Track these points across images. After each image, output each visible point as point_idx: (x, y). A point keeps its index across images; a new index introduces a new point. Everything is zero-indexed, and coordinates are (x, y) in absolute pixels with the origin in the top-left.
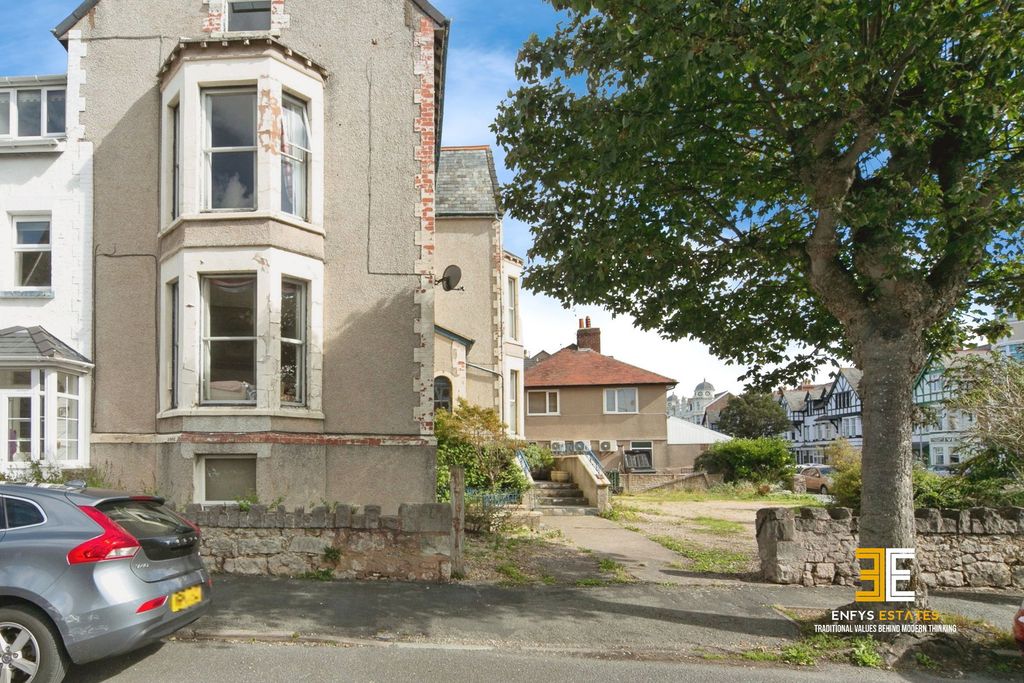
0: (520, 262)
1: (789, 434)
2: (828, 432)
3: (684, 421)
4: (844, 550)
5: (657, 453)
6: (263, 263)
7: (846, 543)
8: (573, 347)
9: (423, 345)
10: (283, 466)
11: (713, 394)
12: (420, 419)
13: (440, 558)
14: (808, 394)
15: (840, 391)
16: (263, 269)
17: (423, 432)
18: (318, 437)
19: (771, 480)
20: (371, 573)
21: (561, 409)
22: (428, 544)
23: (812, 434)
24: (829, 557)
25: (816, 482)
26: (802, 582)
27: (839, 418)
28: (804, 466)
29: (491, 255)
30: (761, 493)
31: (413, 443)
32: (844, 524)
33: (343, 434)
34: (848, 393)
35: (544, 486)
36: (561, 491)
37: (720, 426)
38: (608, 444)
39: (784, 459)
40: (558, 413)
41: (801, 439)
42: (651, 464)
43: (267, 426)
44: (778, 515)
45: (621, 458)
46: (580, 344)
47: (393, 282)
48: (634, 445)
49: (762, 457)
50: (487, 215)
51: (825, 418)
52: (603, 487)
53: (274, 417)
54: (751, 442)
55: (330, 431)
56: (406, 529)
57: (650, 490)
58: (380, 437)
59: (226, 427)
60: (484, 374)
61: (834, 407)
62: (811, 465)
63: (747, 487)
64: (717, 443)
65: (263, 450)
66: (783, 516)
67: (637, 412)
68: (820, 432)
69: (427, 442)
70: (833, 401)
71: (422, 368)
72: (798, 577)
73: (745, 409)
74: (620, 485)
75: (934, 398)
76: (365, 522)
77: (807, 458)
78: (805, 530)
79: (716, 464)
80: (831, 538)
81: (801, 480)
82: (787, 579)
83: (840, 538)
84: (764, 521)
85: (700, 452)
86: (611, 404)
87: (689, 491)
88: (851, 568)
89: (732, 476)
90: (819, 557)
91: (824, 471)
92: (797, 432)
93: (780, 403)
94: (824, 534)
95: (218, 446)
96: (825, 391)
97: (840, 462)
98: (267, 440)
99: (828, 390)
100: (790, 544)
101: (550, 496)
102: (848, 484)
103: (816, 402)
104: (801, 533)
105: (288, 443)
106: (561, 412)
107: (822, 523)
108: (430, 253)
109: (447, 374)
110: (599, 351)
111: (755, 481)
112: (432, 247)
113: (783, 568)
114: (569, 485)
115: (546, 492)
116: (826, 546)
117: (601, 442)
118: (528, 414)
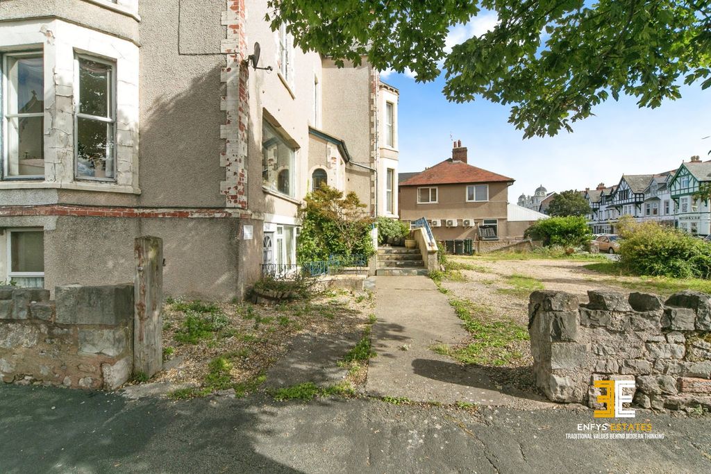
0: (396, 91)
1: (590, 215)
2: (615, 215)
3: (529, 210)
4: (651, 357)
5: (500, 227)
6: (49, 36)
7: (653, 346)
8: (450, 160)
9: (229, 122)
10: (74, 238)
11: (546, 193)
12: (226, 192)
13: (101, 358)
14: (602, 192)
15: (622, 189)
16: (48, 42)
17: (228, 205)
18: (127, 211)
19: (575, 245)
20: (22, 376)
21: (439, 199)
22: (86, 340)
23: (604, 216)
24: (627, 365)
25: (606, 245)
26: (586, 401)
27: (621, 206)
28: (598, 235)
29: (370, 83)
30: (568, 254)
31: (218, 215)
32: (652, 318)
33: (157, 208)
34: (627, 190)
35: (395, 251)
36: (407, 255)
37: (548, 212)
38: (468, 221)
39: (585, 230)
40: (437, 202)
41: (597, 219)
42: (496, 234)
43: (53, 198)
44: (555, 305)
45: (477, 231)
46: (455, 158)
47: (201, 62)
48: (486, 222)
49: (569, 229)
51: (612, 206)
52: (432, 253)
53: (61, 190)
54: (562, 219)
55: (145, 205)
56: (61, 321)
57: (492, 252)
58: (189, 210)
59: (17, 199)
60: (365, 170)
61: (618, 199)
62: (603, 234)
63: (559, 249)
64: (540, 220)
65: (49, 223)
66: (562, 305)
67: (488, 201)
68: (609, 215)
69: (230, 214)
70: (617, 196)
71: (228, 144)
72: (580, 394)
73: (564, 202)
74: (473, 248)
75: (682, 192)
76: (12, 311)
77: (600, 230)
78: (593, 326)
79: (539, 234)
80: (631, 338)
81: (596, 244)
82: (565, 396)
83: (645, 338)
84: (536, 310)
85: (529, 226)
86: (472, 195)
87: (519, 252)
88: (661, 383)
89: (548, 243)
90: (613, 365)
91: (612, 238)
92: (595, 215)
93: (585, 197)
94: (622, 333)
95: (8, 219)
96: (612, 190)
97: (625, 232)
98: (52, 213)
99: (615, 189)
100: (570, 345)
101: (397, 259)
102: (632, 249)
103: (607, 197)
104: (587, 330)
105: (83, 216)
106: (439, 201)
107: (619, 317)
108: (235, 32)
109: (323, 167)
110: (466, 162)
111: (564, 245)
112: (236, 27)
113: (559, 380)
114: (413, 251)
115: (394, 256)
116: (623, 350)
117: (464, 220)
118: (418, 203)
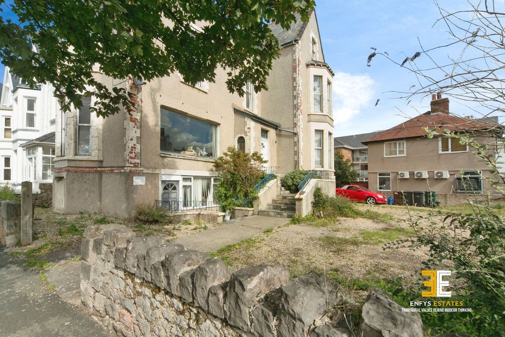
10: (73, 182)
12: (126, 158)
17: (127, 165)
18: (95, 169)
33: (106, 167)
38: (442, 173)
40: (405, 155)
42: (479, 186)
43: (67, 164)
45: (453, 183)
46: (433, 110)
50: (289, 43)
52: (299, 200)
58: (114, 168)
60: (289, 134)
65: (65, 175)
67: (467, 151)
71: (126, 131)
98: (66, 171)
105: (76, 172)
106: (407, 154)
109: (243, 135)
110: (448, 113)
117: (436, 172)
118: (385, 156)
